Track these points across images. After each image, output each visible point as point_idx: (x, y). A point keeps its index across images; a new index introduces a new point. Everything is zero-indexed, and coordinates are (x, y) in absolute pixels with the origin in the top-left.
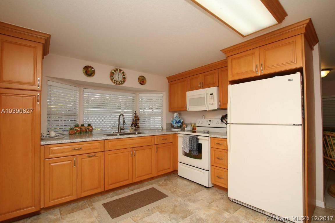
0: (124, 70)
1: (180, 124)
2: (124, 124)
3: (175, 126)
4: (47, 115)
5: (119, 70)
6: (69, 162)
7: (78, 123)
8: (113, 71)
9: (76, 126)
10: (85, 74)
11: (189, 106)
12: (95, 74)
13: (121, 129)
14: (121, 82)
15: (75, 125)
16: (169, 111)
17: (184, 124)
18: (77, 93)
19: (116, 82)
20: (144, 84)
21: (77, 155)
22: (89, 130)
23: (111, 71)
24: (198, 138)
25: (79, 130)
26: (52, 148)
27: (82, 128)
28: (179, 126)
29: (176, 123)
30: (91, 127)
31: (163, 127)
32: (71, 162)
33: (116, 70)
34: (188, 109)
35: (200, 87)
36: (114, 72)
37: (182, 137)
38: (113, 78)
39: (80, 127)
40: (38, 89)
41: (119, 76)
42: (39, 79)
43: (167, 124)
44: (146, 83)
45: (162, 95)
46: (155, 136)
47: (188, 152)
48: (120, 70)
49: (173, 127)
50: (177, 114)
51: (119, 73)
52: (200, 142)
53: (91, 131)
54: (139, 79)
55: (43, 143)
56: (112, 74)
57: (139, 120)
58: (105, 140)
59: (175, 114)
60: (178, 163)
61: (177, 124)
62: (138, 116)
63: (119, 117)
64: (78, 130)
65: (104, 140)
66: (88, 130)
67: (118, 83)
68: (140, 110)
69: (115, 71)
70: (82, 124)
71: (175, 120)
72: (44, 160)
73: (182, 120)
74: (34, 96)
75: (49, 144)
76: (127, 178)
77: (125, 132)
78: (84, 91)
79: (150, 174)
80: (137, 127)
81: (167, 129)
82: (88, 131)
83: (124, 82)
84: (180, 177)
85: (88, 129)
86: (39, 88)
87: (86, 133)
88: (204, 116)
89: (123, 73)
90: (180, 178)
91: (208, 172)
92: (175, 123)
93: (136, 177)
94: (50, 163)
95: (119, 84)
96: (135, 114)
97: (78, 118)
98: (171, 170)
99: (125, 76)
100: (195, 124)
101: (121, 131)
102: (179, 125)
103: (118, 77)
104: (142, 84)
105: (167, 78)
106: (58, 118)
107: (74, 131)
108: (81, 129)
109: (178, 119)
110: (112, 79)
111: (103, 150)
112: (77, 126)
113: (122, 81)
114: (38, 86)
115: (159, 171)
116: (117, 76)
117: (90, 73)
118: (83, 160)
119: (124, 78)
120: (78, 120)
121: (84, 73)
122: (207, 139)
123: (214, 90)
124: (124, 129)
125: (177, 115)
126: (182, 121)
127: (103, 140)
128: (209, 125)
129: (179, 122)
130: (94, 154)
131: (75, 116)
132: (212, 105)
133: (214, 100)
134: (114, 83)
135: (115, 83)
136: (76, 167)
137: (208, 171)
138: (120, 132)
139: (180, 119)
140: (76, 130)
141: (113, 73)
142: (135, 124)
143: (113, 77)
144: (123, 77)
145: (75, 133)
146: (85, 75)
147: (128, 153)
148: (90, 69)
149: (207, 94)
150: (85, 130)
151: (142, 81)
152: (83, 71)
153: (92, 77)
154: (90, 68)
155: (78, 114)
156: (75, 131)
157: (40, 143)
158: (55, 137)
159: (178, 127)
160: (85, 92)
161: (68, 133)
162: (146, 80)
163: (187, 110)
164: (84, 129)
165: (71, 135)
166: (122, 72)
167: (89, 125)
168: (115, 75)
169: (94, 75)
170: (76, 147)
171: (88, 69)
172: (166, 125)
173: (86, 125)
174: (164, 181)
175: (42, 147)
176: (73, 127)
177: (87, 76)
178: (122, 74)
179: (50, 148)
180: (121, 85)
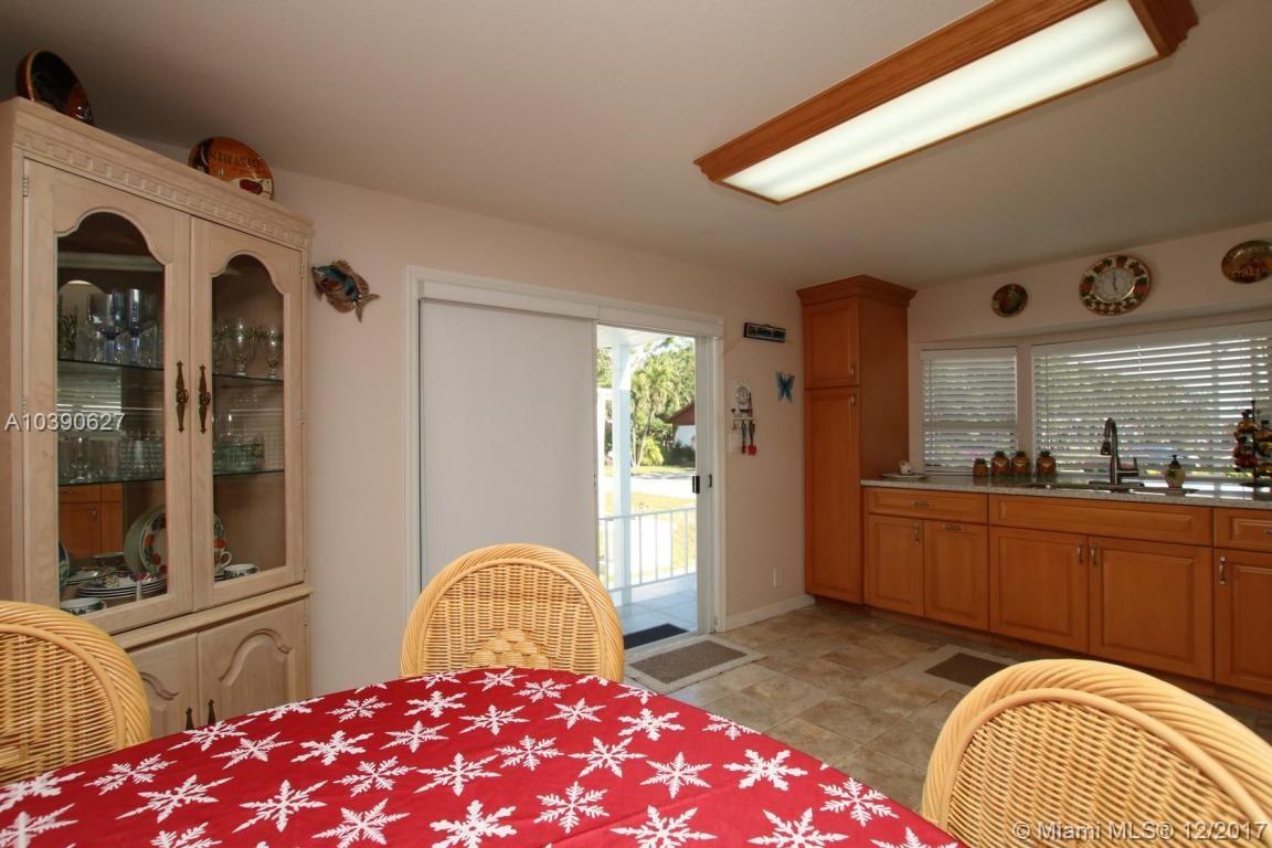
0: (1137, 253)
5: (1113, 260)
8: (1090, 273)
9: (996, 457)
10: (998, 314)
13: (1120, 472)
14: (1125, 304)
18: (1013, 362)
19: (1102, 307)
20: (1265, 275)
21: (923, 519)
23: (1083, 276)
27: (1015, 462)
30: (1052, 460)
33: (1102, 266)
36: (1095, 275)
38: (1093, 295)
41: (1120, 281)
48: (1122, 260)
51: (1118, 272)
53: (1052, 469)
56: (1086, 285)
58: (990, 495)
65: (987, 494)
69: (1097, 270)
83: (1140, 296)
89: (1135, 265)
93: (1106, 641)
95: (1117, 312)
99: (1146, 275)
103: (1113, 286)
104: (1249, 280)
110: (1089, 302)
111: (985, 522)
112: (999, 455)
116: (1108, 284)
117: (1012, 304)
119: (1145, 282)
121: (995, 310)
124: (1136, 474)
134: (1098, 311)
135: (1100, 310)
141: (1089, 280)
143: (1091, 292)
144: (1138, 278)
148: (1011, 294)
151: (1253, 263)
152: (993, 305)
153: (1019, 314)
154: (1011, 291)
165: (978, 479)
166: (1129, 262)
167: (1045, 455)
168: (1099, 285)
169: (1023, 308)
171: (1006, 294)
173: (1034, 457)
177: (1005, 317)
178: (1132, 270)
180: (1124, 313)
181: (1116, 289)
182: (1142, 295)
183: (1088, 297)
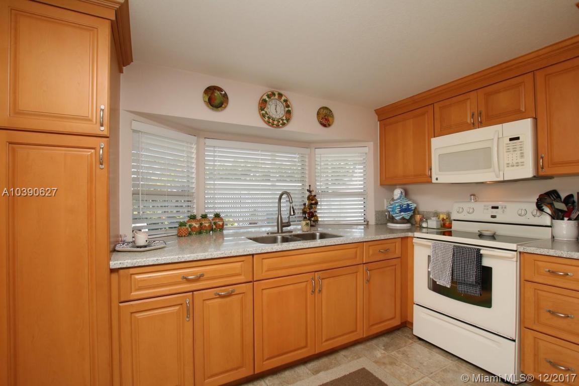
0: (287, 94)
1: (411, 213)
2: (292, 214)
3: (397, 218)
4: (133, 194)
5: (276, 94)
6: (177, 308)
7: (195, 212)
8: (265, 97)
9: (191, 218)
10: (207, 105)
11: (440, 171)
12: (227, 104)
13: (283, 225)
14: (281, 122)
15: (189, 215)
16: (381, 185)
17: (419, 214)
18: (193, 148)
19: (271, 121)
20: (329, 125)
21: (193, 291)
22: (216, 226)
23: (262, 97)
24: (482, 252)
25: (197, 226)
26: (137, 277)
27: (203, 222)
28: (408, 218)
29: (401, 211)
30: (222, 220)
31: (369, 220)
32: (179, 309)
33: (271, 95)
34: (437, 179)
35: (473, 124)
36: (267, 99)
37: (428, 246)
38: (266, 112)
39: (200, 220)
40: (101, 133)
41: (278, 108)
42: (102, 107)
43: (377, 213)
44: (333, 122)
45: (366, 150)
46: (365, 243)
47: (449, 286)
48: (280, 95)
49: (392, 220)
50: (402, 190)
51: (278, 102)
52: (486, 263)
53: (221, 228)
54: (318, 114)
55: (114, 264)
56: (263, 104)
57: (316, 203)
58: (255, 256)
59: (397, 193)
60: (415, 306)
61: (402, 213)
62: (315, 196)
63: (280, 198)
64: (195, 227)
65: (253, 255)
66: (214, 227)
67: (276, 123)
68: (318, 184)
69: (269, 96)
70: (204, 214)
71: (397, 204)
72: (119, 306)
73: (415, 205)
74: (93, 151)
75: (129, 266)
76: (303, 344)
77: (290, 232)
78: (206, 144)
79: (352, 332)
80: (313, 219)
81: (377, 224)
82: (215, 229)
83: (288, 120)
84: (420, 339)
85: (215, 223)
86: (102, 128)
87: (211, 232)
88: (474, 195)
89: (286, 101)
90: (420, 342)
91: (514, 343)
92: (397, 210)
93: (324, 340)
94: (132, 313)
95: (278, 126)
96: (310, 191)
97: (195, 201)
98: (396, 322)
99: (290, 109)
100: (449, 215)
101: (285, 229)
102: (407, 215)
103: (275, 110)
104: (325, 126)
105: (375, 110)
106: (152, 201)
107: (187, 229)
108: (201, 224)
109: (405, 202)
110: (263, 115)
111: (251, 280)
112: (193, 218)
113: (284, 118)
114: (102, 125)
115: (373, 325)
116: (273, 107)
117: (217, 102)
118: (208, 302)
119: (289, 112)
120: (195, 206)
121: (205, 101)
122: (512, 258)
123: (524, 128)
124: (289, 225)
125: (402, 193)
126: (413, 206)
127: (251, 256)
128: (493, 217)
129: (407, 209)
130: (230, 288)
131: (188, 196)
132: (515, 168)
133: (522, 153)
135: (269, 123)
136: (191, 320)
137: (514, 341)
138: (282, 232)
139: (409, 202)
140: (190, 226)
141: (264, 102)
142: (309, 213)
143: (266, 109)
144: (287, 109)
145: (190, 234)
146: (208, 107)
147: (304, 284)
148: (217, 93)
149: (498, 138)
150: (209, 226)
151: (325, 118)
152: (204, 97)
153: (222, 110)
154: (217, 91)
155: (194, 193)
156: (190, 230)
157: (109, 264)
158: (145, 246)
159: (404, 221)
160: (208, 146)
161: (175, 232)
162: (332, 116)
163: (434, 181)
164: (207, 225)
165: (181, 238)
166: (283, 98)
167: (217, 216)
168: (269, 106)
169: (225, 107)
170: (191, 272)
171: (213, 93)
172: (376, 215)
173: (211, 216)
174: (384, 350)
175: (114, 276)
176: (186, 220)
177: (213, 109)
178: (284, 103)
179: (132, 276)
180: (281, 127)
181: (277, 112)
182: (289, 119)
183: (264, 112)
